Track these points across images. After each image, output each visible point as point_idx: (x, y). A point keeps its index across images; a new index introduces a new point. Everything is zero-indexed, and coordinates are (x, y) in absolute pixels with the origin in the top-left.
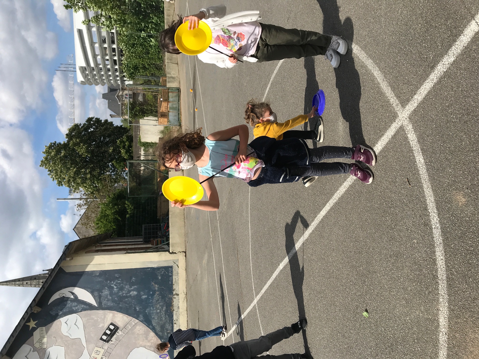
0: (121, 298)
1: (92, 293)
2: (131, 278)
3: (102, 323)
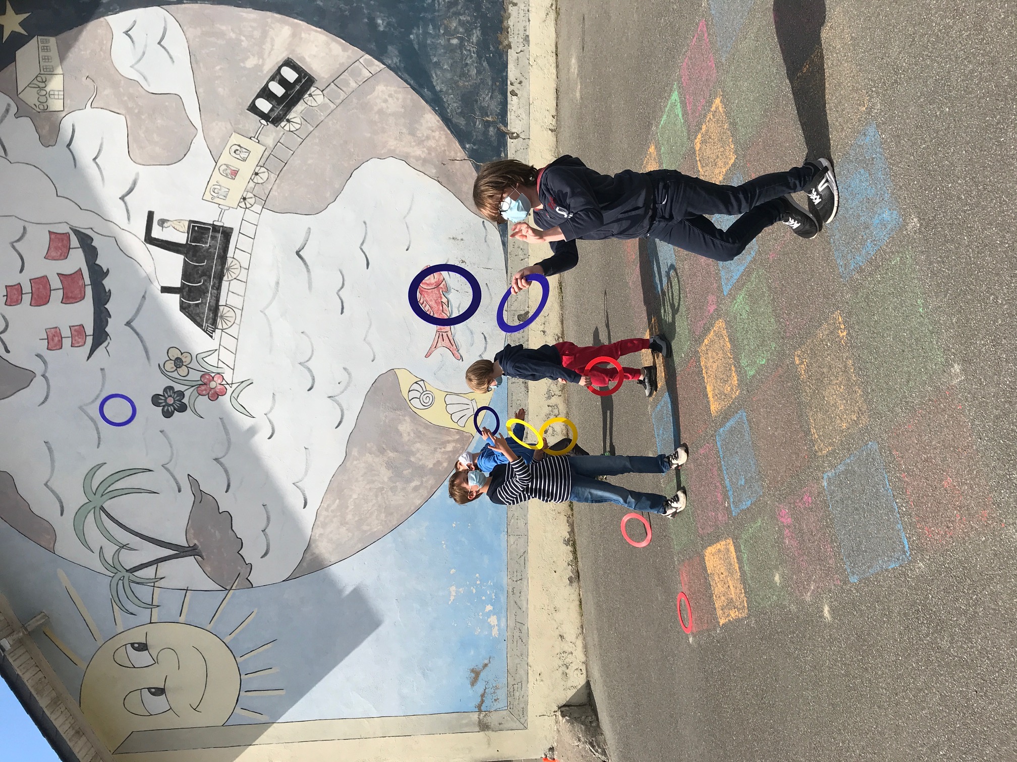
3: (253, 55)
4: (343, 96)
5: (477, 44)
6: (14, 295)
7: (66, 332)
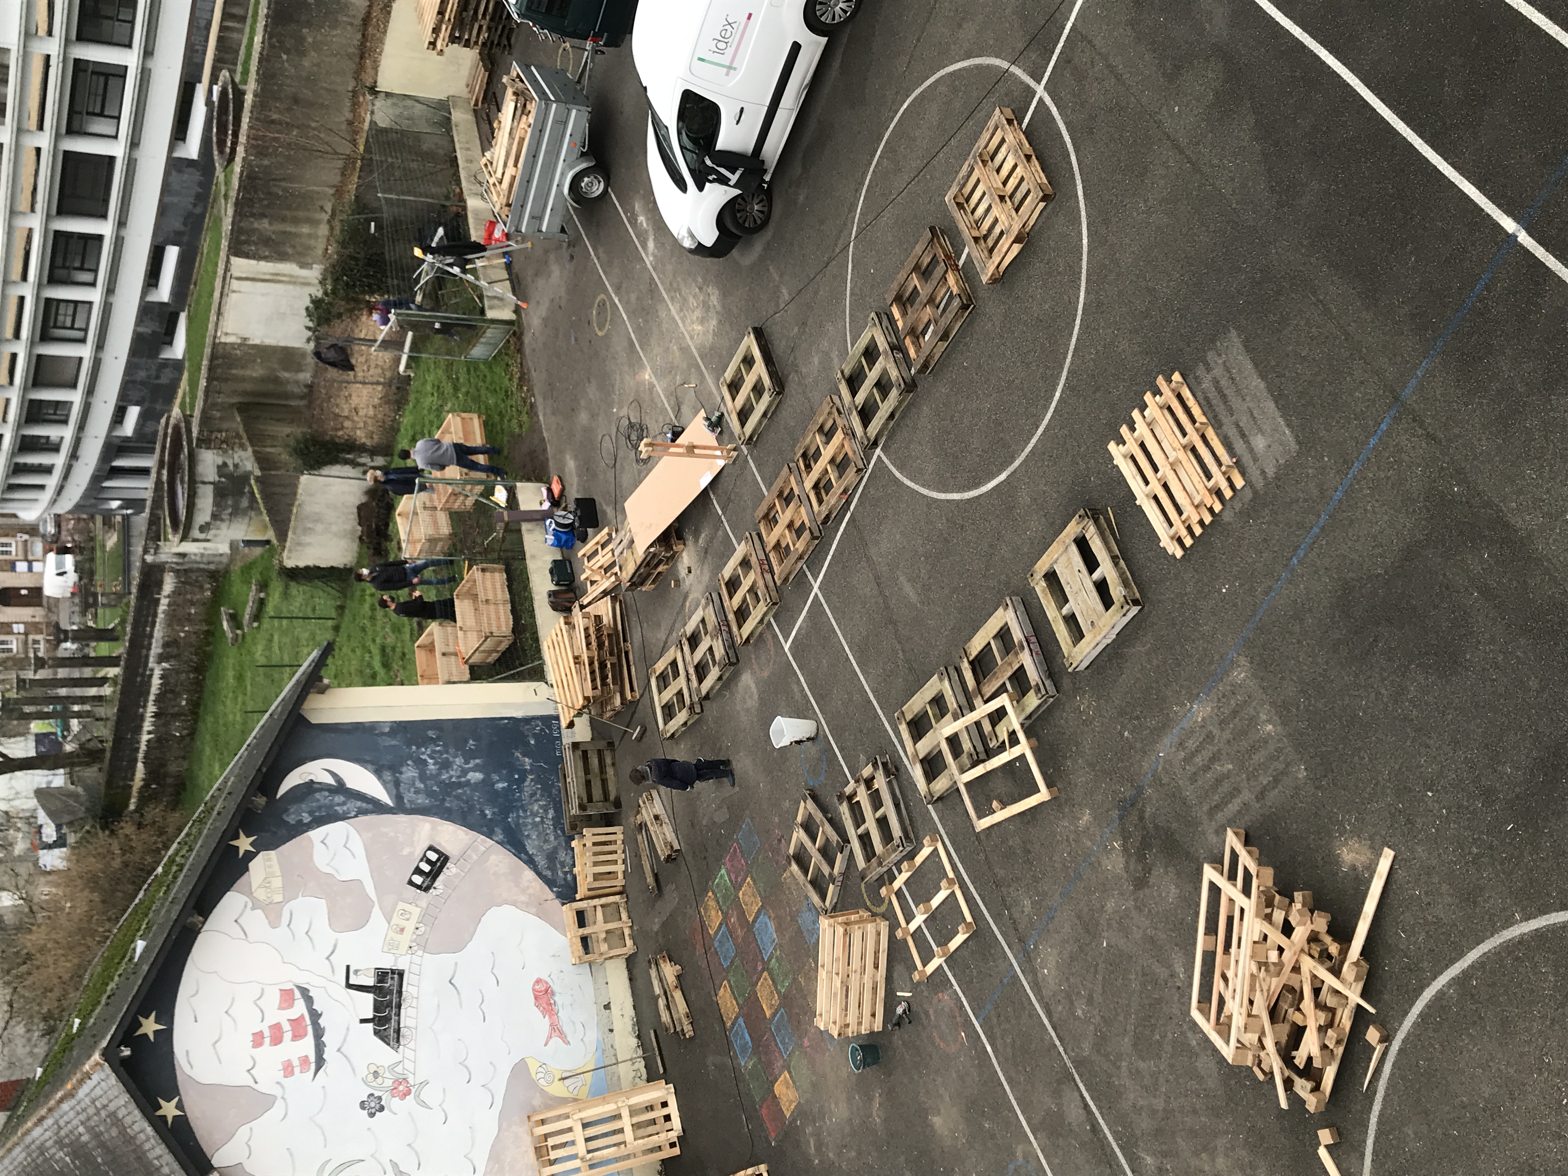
0: (448, 787)
1: (378, 773)
2: (466, 742)
3: (407, 846)
4: (469, 866)
5: (553, 819)
6: (258, 1040)
7: (296, 1063)
